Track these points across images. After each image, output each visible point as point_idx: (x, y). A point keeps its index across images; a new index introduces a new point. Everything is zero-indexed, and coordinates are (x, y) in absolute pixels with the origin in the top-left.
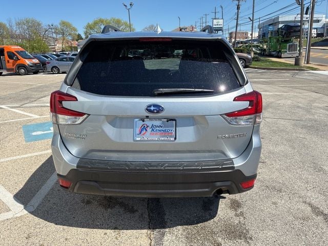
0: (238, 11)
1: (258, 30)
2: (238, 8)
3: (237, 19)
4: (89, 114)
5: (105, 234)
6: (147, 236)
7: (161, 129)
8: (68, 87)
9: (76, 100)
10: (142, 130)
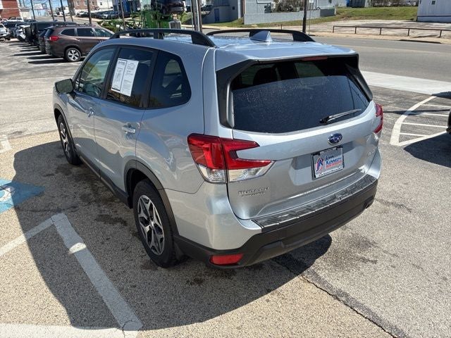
4: (275, 161)
5: (268, 301)
6: (304, 282)
7: (332, 159)
8: (231, 130)
9: (257, 145)
10: (319, 166)
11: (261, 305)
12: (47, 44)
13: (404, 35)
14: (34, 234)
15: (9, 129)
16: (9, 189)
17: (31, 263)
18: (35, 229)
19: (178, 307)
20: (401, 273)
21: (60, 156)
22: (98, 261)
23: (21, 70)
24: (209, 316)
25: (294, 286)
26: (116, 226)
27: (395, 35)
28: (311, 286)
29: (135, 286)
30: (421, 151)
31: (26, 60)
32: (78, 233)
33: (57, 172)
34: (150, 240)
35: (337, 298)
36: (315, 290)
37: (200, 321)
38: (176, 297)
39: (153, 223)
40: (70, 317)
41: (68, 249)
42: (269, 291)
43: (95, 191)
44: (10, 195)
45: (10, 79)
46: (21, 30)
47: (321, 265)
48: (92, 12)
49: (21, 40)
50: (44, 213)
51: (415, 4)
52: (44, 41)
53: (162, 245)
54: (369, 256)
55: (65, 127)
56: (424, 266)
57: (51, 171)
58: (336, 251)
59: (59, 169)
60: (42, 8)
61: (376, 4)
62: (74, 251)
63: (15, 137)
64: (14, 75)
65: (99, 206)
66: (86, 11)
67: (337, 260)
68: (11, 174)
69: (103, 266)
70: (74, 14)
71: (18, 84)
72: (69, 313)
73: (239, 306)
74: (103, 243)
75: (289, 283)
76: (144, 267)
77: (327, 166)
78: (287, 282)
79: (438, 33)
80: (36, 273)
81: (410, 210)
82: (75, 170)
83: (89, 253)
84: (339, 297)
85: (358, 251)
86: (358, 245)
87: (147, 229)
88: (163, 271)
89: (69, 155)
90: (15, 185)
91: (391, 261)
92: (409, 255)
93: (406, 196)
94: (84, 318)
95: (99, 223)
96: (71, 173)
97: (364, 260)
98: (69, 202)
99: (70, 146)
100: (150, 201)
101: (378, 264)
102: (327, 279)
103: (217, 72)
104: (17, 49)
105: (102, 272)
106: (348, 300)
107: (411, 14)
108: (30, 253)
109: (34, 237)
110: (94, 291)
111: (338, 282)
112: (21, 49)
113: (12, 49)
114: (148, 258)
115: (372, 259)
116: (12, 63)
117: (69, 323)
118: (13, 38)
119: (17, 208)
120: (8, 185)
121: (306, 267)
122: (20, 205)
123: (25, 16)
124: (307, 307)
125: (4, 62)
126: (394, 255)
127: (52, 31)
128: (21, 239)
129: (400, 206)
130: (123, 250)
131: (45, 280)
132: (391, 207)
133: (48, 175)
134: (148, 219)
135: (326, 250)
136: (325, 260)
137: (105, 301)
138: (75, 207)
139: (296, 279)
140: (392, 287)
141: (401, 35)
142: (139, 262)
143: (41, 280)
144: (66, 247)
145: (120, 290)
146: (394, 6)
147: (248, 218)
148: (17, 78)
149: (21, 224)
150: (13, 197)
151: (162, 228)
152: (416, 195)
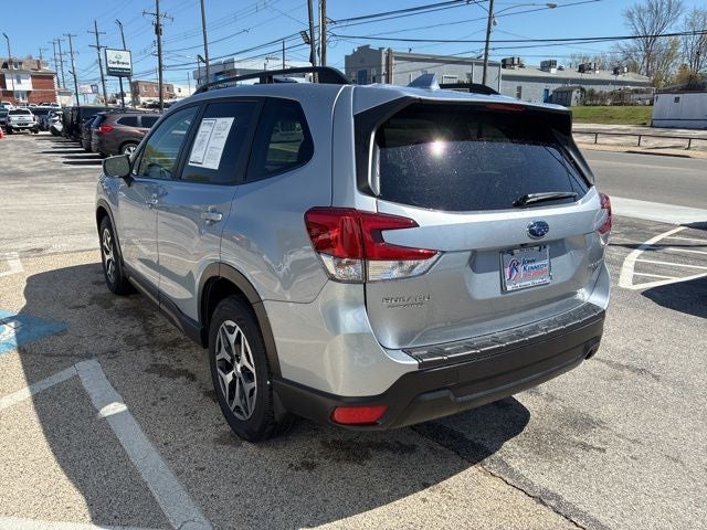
0: (159, 38)
1: (196, 81)
2: (158, 31)
3: (159, 55)
4: (444, 252)
5: (424, 500)
6: (485, 475)
7: (533, 265)
8: (374, 199)
9: (415, 225)
10: (511, 272)
11: (413, 505)
12: (94, 137)
13: (633, 145)
14: (44, 387)
15: (23, 246)
16: (12, 324)
17: (36, 429)
18: (47, 380)
19: (272, 502)
20: (648, 468)
21: (97, 283)
22: (145, 430)
23: (50, 172)
24: (325, 519)
25: (468, 480)
26: (177, 380)
27: (618, 145)
28: (497, 482)
29: (203, 469)
30: (669, 297)
31: (60, 159)
32: (116, 389)
33: (91, 304)
34: (232, 397)
35: (542, 502)
36: (504, 487)
37: (309, 526)
38: (269, 488)
39: (239, 366)
40: (91, 510)
41: (98, 412)
42: (426, 486)
43: (149, 332)
44: (13, 331)
45: (32, 181)
46: (57, 118)
47: (513, 451)
48: (165, 101)
49: (55, 132)
50: (64, 359)
51: (648, 102)
52: (90, 133)
53: (251, 402)
54: (592, 440)
55: (112, 235)
56: (685, 458)
57: (81, 302)
58: (538, 432)
59: (94, 300)
60: (90, 91)
61: (589, 102)
62: (106, 415)
63: (32, 255)
64: (40, 178)
65: (153, 352)
66: (157, 99)
67: (539, 445)
68: (18, 303)
69: (152, 438)
70: (139, 103)
71: (44, 189)
72: (90, 505)
73: (376, 506)
74: (154, 404)
75: (461, 475)
76: (221, 441)
77: (525, 276)
78: (456, 473)
79: (686, 143)
80: (42, 442)
81: (657, 378)
82: (119, 301)
83: (131, 419)
84: (546, 501)
85: (575, 432)
86: (574, 424)
87: (229, 378)
88: (251, 448)
89: (112, 279)
90: (23, 319)
91: (629, 449)
92: (659, 442)
93: (649, 357)
94: (115, 513)
95: (152, 375)
96: (112, 305)
97: (585, 447)
98: (105, 345)
99: (115, 264)
100: (238, 328)
101: (609, 452)
102: (524, 472)
103: (355, 117)
104: (49, 145)
105: (149, 445)
106: (560, 505)
107: (643, 117)
108: (35, 414)
109: (45, 392)
110: (133, 473)
111: (543, 477)
112: (53, 144)
113: (39, 144)
114: (227, 428)
115: (599, 446)
116: (39, 162)
117: (89, 519)
118: (43, 130)
119: (22, 350)
120: (12, 319)
121: (489, 453)
122: (26, 347)
123: (65, 101)
124: (491, 514)
125: (26, 160)
126: (634, 441)
127: (104, 118)
128: (25, 394)
129: (641, 371)
130: (187, 415)
131: (55, 454)
132: (626, 372)
133: (78, 307)
134: (232, 360)
135: (521, 429)
136: (520, 443)
137: (151, 489)
138: (113, 352)
139: (472, 470)
140: (634, 489)
141: (627, 145)
142: (211, 433)
143: (49, 453)
144: (93, 408)
145: (178, 474)
146: (616, 105)
147: (397, 347)
148: (44, 181)
149: (26, 373)
150: (17, 335)
151: (253, 371)
152: (666, 357)
